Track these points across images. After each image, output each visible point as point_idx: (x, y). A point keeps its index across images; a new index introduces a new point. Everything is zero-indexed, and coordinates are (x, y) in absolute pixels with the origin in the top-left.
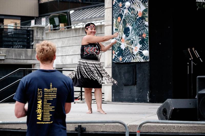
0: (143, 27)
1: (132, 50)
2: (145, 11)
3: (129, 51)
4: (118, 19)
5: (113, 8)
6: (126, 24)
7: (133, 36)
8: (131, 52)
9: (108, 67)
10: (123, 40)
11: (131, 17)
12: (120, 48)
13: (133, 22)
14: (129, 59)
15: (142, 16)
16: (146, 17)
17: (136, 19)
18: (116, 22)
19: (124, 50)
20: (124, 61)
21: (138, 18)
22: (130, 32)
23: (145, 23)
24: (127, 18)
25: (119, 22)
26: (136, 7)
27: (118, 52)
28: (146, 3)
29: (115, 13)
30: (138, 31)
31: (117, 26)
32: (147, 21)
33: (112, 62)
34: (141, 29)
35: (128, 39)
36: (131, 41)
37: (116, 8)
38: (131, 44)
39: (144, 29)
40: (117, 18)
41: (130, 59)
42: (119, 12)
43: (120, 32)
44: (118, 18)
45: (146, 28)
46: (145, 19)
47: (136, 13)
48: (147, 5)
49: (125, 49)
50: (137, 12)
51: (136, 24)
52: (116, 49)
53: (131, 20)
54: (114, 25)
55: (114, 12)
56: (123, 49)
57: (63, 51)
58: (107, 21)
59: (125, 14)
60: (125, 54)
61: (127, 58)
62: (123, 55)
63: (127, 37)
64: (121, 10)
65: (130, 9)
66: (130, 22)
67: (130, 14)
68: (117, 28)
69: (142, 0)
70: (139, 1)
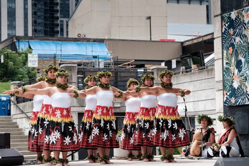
1: (246, 88)
3: (242, 91)
4: (229, 50)
5: (222, 36)
6: (238, 56)
7: (247, 71)
8: (245, 92)
9: (220, 112)
10: (235, 77)
11: (244, 46)
12: (232, 87)
13: (246, 52)
14: (242, 101)
17: (248, 48)
18: (226, 54)
19: (237, 90)
20: (238, 104)
22: (242, 66)
24: (239, 48)
25: (231, 53)
27: (230, 92)
29: (226, 43)
31: (228, 59)
33: (224, 105)
35: (241, 74)
36: (244, 78)
37: (226, 36)
38: (244, 81)
40: (228, 48)
41: (244, 100)
42: (231, 41)
43: (232, 66)
44: (230, 48)
47: (248, 41)
49: (238, 88)
52: (228, 88)
53: (243, 50)
54: (224, 58)
55: (224, 41)
56: (236, 88)
57: (195, 96)
58: (218, 54)
59: (237, 43)
60: (239, 94)
61: (240, 99)
62: (236, 96)
63: (240, 72)
64: (232, 38)
65: (242, 36)
67: (242, 43)
68: (228, 62)
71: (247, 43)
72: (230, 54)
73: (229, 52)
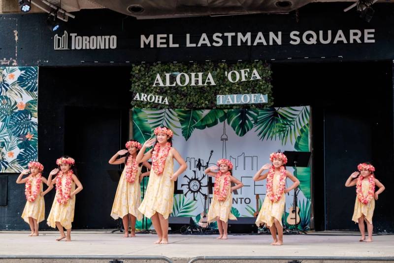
0: (27, 124)
1: (2, 155)
2: (32, 102)
7: (5, 136)
8: (1, 159)
11: (2, 109)
13: (6, 116)
15: (25, 109)
16: (35, 111)
17: (12, 112)
21: (16, 111)
23: (30, 119)
26: (13, 95)
28: (35, 92)
30: (17, 129)
32: (36, 118)
34: (23, 128)
39: (30, 128)
45: (33, 126)
46: (31, 113)
47: (13, 104)
48: (37, 95)
50: (16, 103)
51: (12, 119)
53: (1, 112)
69: (25, 88)
70: (19, 88)
71: (10, 106)
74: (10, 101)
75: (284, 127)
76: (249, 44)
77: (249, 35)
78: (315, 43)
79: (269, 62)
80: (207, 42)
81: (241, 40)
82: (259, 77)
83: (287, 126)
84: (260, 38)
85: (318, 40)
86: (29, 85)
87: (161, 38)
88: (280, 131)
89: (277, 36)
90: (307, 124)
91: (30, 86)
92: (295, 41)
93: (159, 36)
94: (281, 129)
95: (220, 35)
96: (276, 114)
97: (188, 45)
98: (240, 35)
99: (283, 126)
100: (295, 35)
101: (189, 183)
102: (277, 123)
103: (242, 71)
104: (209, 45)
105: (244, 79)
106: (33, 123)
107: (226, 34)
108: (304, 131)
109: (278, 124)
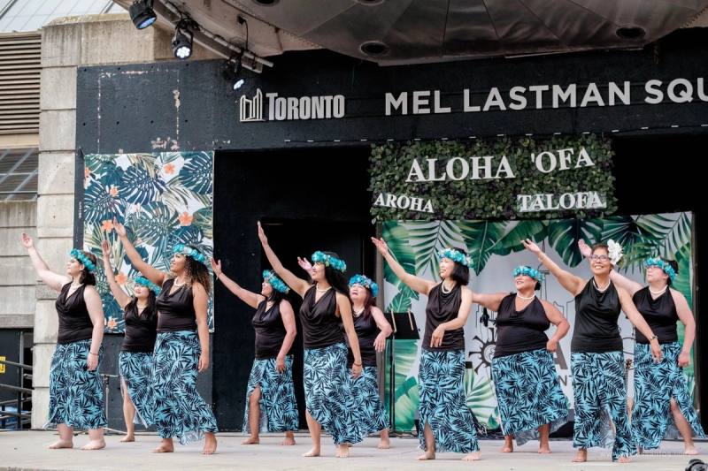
2: (203, 212)
4: (102, 225)
5: (81, 196)
6: (136, 239)
10: (122, 278)
11: (156, 223)
13: (161, 236)
15: (192, 224)
16: (208, 227)
17: (170, 229)
18: (94, 231)
21: (178, 227)
23: (201, 242)
24: (137, 224)
25: (108, 232)
26: (172, 200)
28: (208, 195)
29: (92, 209)
31: (97, 242)
32: (210, 238)
37: (94, 197)
40: (99, 222)
42: (109, 208)
44: (104, 222)
45: (206, 253)
46: (201, 231)
47: (171, 216)
48: (211, 200)
50: (176, 214)
51: (170, 241)
53: (153, 230)
54: (85, 239)
55: (87, 206)
58: (49, 227)
59: (133, 215)
64: (114, 203)
65: (148, 204)
66: (148, 236)
67: (150, 216)
68: (98, 247)
69: (192, 188)
70: (181, 188)
71: (167, 218)
72: (105, 233)
73: (102, 229)
74: (167, 210)
75: (647, 250)
76: (573, 104)
77: (572, 89)
78: (690, 99)
79: (610, 135)
80: (500, 103)
81: (560, 98)
82: (590, 163)
83: (653, 248)
84: (593, 94)
85: (695, 94)
86: (199, 182)
87: (421, 98)
88: (640, 257)
89: (622, 88)
90: (688, 245)
91: (200, 185)
92: (654, 97)
93: (416, 94)
94: (643, 254)
95: (522, 90)
96: (633, 227)
97: (467, 108)
98: (557, 89)
99: (646, 248)
100: (653, 87)
101: (483, 349)
102: (635, 242)
103: (561, 152)
104: (503, 107)
105: (563, 167)
106: (205, 248)
107: (532, 88)
108: (682, 257)
109: (636, 245)
